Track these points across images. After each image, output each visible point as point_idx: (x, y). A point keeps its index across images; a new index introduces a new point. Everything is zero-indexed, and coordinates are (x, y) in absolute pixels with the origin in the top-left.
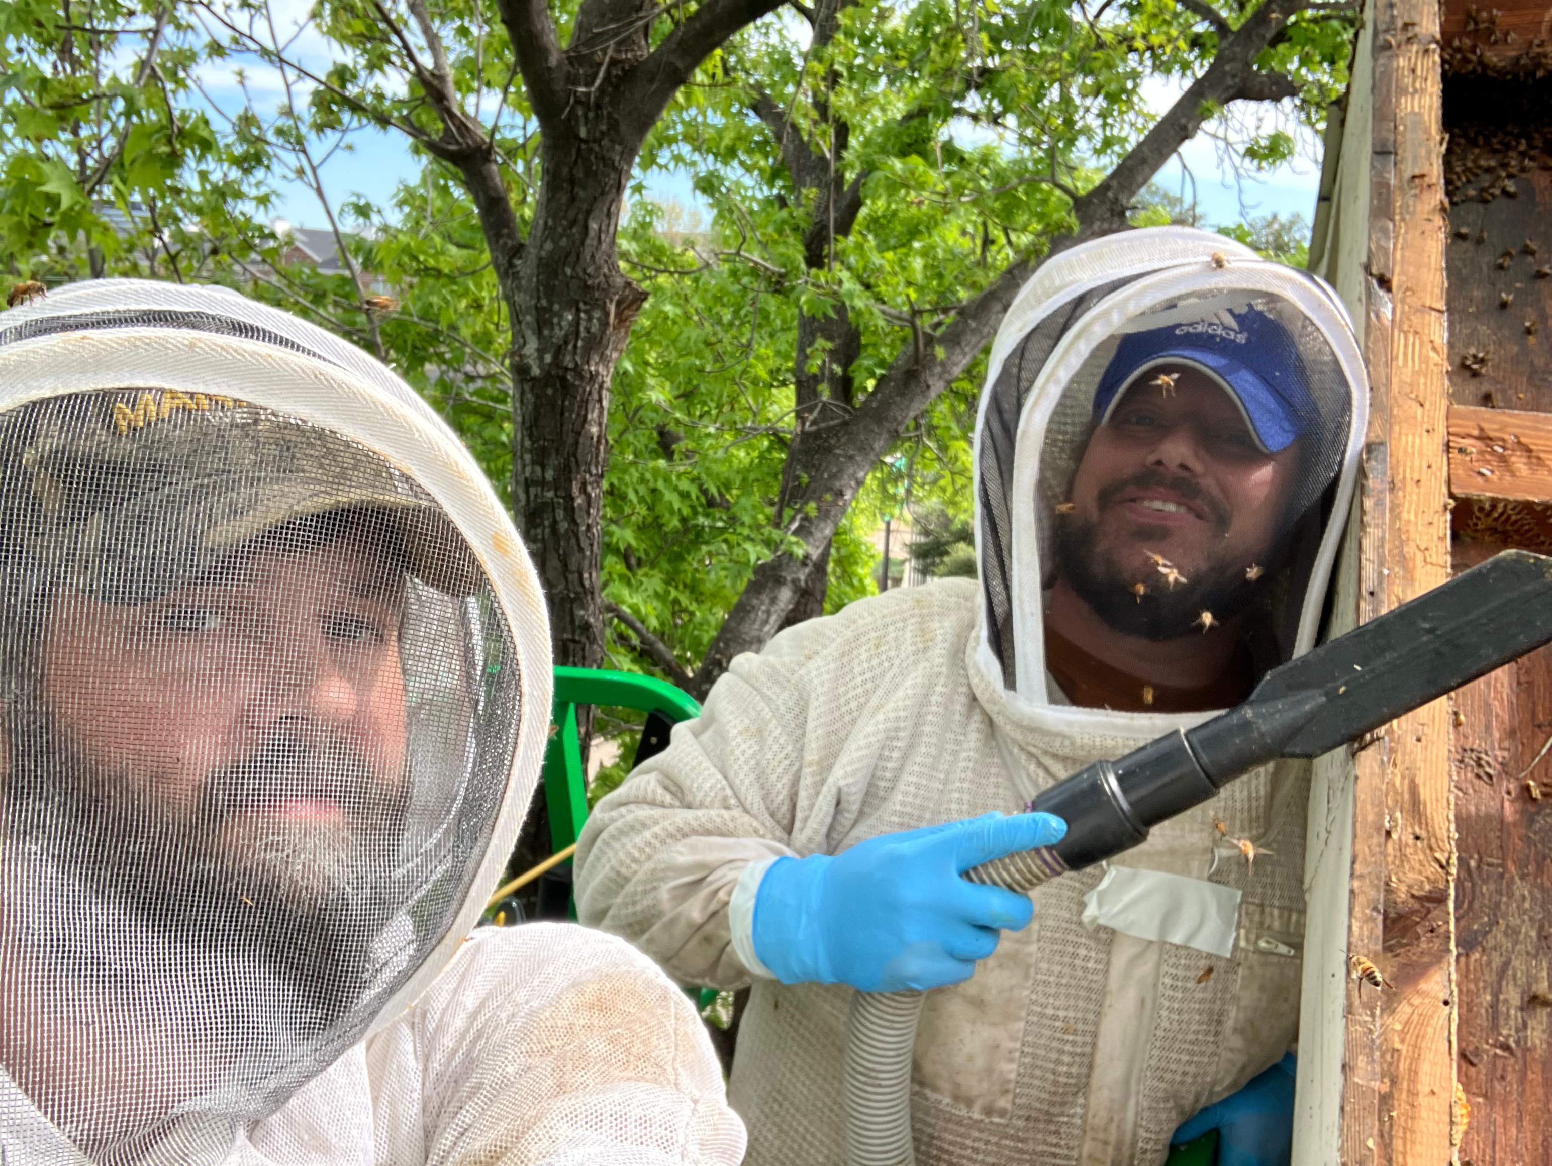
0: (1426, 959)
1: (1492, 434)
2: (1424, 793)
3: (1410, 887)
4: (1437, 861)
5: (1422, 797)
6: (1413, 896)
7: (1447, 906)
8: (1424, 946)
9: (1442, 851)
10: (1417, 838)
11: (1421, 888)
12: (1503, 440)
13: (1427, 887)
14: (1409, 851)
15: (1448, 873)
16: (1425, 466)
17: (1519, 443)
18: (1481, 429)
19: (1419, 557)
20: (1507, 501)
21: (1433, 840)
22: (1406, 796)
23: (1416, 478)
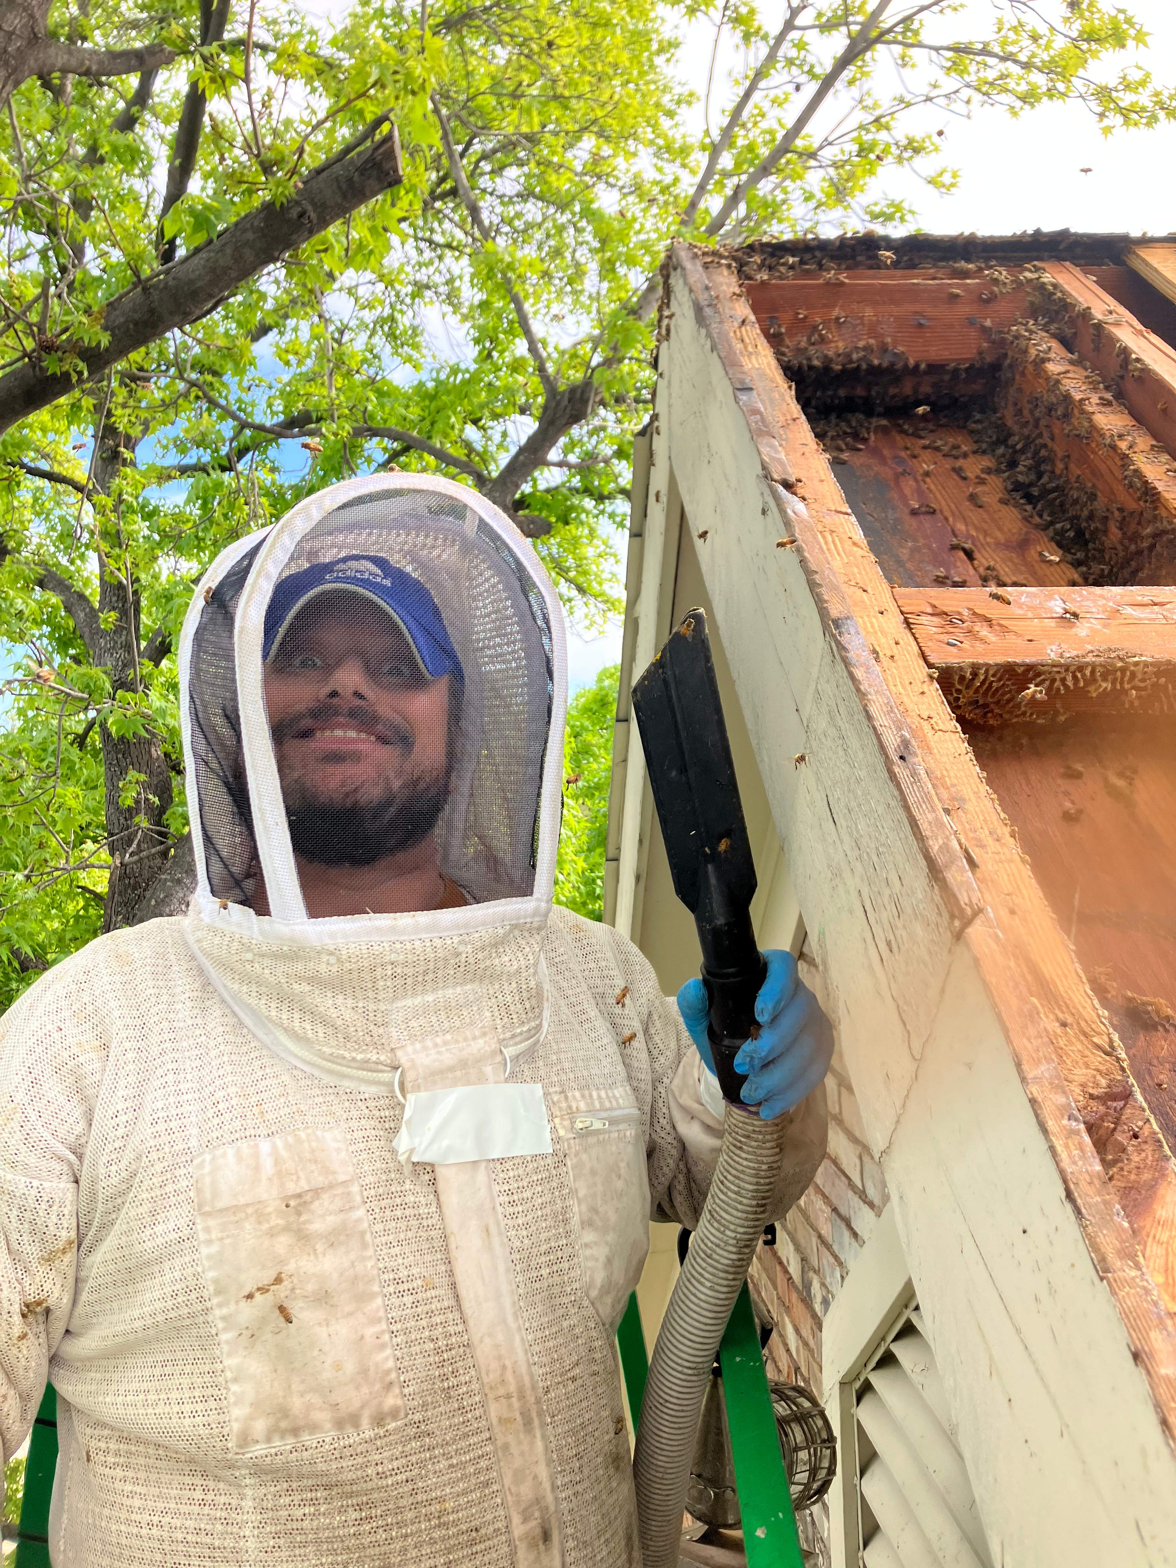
0: (1146, 1176)
1: (945, 609)
2: (1048, 970)
3: (1083, 1086)
4: (1098, 1047)
5: (1047, 976)
6: (1092, 1097)
7: (1136, 1100)
8: (1135, 1158)
9: (1099, 1034)
10: (1064, 1025)
11: (1097, 1085)
12: (959, 613)
13: (1103, 1082)
14: (1062, 1042)
15: (1118, 1060)
16: (892, 642)
17: (975, 614)
18: (934, 606)
19: (926, 726)
20: (988, 666)
21: (1083, 1024)
22: (1029, 978)
23: (889, 654)
